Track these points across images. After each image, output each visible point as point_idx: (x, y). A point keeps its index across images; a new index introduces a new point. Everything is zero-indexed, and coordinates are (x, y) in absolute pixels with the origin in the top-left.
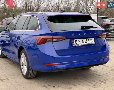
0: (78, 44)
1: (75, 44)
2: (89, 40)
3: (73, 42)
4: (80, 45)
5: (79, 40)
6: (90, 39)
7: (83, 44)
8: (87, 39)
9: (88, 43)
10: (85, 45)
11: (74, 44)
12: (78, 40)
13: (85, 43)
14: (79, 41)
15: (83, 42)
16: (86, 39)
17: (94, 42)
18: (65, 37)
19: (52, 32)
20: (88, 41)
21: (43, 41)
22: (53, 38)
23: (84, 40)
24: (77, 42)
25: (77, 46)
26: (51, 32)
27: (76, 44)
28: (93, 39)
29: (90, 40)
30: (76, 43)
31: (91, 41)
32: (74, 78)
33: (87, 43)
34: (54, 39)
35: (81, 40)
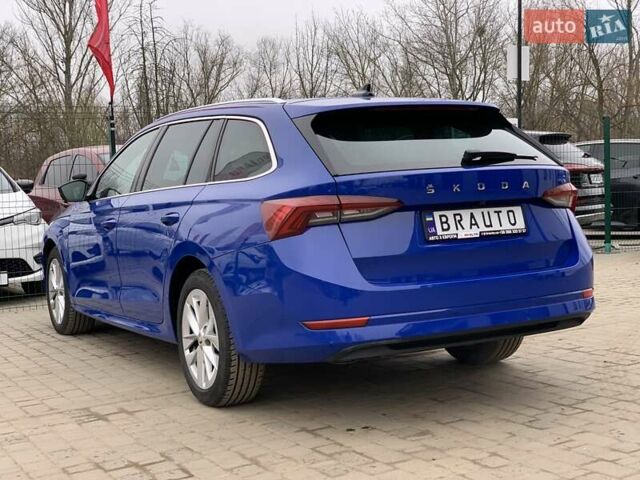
0: (453, 230)
1: (440, 232)
2: (498, 212)
3: (433, 224)
4: (462, 235)
5: (455, 215)
6: (504, 210)
7: (474, 232)
8: (492, 210)
9: (496, 227)
10: (482, 237)
11: (435, 234)
12: (450, 214)
13: (483, 228)
14: (458, 218)
15: (474, 223)
16: (485, 210)
17: (521, 225)
18: (395, 200)
19: (338, 179)
20: (494, 217)
21: (299, 223)
22: (341, 207)
23: (477, 213)
24: (446, 222)
25: (449, 241)
26: (331, 180)
27: (443, 230)
28: (518, 211)
29: (504, 215)
30: (445, 226)
31: (509, 221)
32: (435, 400)
33: (491, 226)
34: (346, 212)
35: (466, 214)
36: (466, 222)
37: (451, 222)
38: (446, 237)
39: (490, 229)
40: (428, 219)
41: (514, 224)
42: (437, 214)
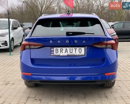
0: (59, 53)
2: (76, 49)
4: (61, 54)
5: (61, 49)
6: (78, 48)
7: (66, 54)
8: (73, 48)
11: (53, 54)
12: (59, 49)
13: (69, 53)
14: (62, 50)
16: (71, 48)
17: (83, 53)
22: (29, 45)
23: (68, 49)
24: (58, 51)
27: (56, 53)
28: (83, 49)
33: (72, 52)
35: (64, 49)
36: (64, 51)
37: (59, 51)
38: (56, 55)
39: (72, 53)
40: (52, 50)
41: (80, 53)
42: (55, 48)
